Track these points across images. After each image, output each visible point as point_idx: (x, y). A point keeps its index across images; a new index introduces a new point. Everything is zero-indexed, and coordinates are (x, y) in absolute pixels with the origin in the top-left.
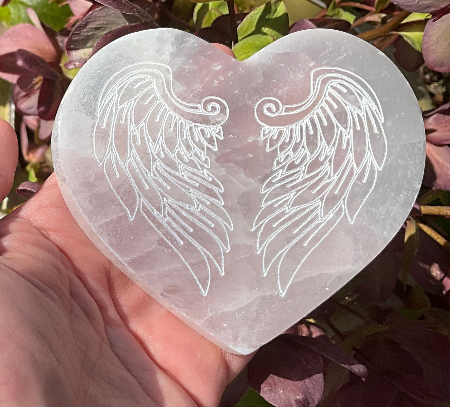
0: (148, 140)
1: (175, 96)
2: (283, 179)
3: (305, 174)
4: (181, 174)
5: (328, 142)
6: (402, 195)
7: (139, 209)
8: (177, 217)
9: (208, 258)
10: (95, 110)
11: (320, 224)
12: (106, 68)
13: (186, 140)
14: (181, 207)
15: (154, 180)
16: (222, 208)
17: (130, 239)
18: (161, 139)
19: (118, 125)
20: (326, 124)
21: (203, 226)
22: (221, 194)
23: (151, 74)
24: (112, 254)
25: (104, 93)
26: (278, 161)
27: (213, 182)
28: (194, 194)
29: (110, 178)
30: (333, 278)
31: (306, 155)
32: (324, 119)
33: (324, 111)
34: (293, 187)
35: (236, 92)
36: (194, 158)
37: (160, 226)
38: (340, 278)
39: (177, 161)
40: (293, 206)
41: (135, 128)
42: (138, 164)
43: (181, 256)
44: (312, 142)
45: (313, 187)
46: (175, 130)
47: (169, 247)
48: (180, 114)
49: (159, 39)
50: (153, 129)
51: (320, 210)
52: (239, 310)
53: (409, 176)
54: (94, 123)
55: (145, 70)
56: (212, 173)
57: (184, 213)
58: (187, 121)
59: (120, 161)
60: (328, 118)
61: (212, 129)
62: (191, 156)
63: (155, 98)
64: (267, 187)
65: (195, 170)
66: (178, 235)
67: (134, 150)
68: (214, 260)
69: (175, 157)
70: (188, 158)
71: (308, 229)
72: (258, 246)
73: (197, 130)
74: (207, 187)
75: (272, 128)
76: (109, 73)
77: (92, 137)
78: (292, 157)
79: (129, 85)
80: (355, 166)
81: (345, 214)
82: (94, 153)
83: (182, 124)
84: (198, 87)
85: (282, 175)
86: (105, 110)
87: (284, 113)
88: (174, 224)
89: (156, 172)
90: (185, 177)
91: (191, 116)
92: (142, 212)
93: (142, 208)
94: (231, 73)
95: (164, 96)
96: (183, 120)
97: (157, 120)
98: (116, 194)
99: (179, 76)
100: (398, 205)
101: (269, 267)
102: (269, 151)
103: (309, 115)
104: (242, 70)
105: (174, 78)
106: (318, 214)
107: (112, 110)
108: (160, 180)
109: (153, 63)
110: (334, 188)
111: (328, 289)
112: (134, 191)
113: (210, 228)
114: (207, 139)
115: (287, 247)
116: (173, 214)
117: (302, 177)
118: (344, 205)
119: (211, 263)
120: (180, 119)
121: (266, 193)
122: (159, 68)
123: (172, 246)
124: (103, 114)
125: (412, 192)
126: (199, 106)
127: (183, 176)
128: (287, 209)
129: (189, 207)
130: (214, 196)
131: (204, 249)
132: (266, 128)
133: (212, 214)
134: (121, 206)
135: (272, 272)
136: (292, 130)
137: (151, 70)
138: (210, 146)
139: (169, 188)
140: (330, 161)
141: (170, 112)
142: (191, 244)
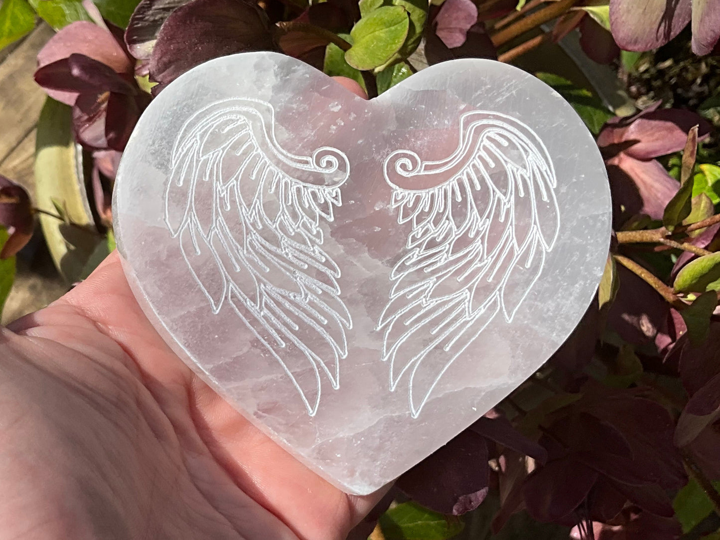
0: (240, 205)
1: (278, 146)
2: (420, 261)
3: (450, 255)
4: (284, 252)
5: (481, 214)
6: (577, 285)
7: (226, 298)
8: (278, 310)
9: (319, 365)
10: (169, 161)
11: (467, 322)
12: (184, 103)
13: (292, 205)
14: (283, 297)
15: (247, 259)
16: (338, 298)
17: (214, 339)
18: (258, 203)
19: (200, 183)
20: (478, 187)
21: (313, 323)
22: (337, 280)
23: (246, 114)
24: (189, 358)
25: (182, 138)
26: (413, 236)
27: (327, 264)
28: (301, 279)
29: (188, 255)
30: (483, 394)
31: (451, 229)
32: (476, 182)
33: (477, 171)
34: (433, 273)
35: (360, 142)
36: (302, 231)
37: (254, 321)
38: (492, 394)
39: (280, 234)
40: (432, 297)
41: (224, 188)
42: (225, 236)
43: (282, 363)
44: (459, 212)
45: (458, 272)
46: (277, 193)
47: (265, 351)
48: (284, 170)
49: (257, 66)
50: (248, 189)
51: (467, 303)
52: (357, 437)
53: (588, 259)
54: (167, 180)
55: (237, 108)
56: (325, 252)
57: (287, 305)
58: (294, 180)
59: (202, 232)
60: (482, 181)
61: (326, 192)
62: (298, 227)
63: (251, 147)
64: (399, 271)
65: (303, 247)
66: (278, 334)
67: (221, 218)
68: (326, 368)
69: (276, 228)
70: (294, 230)
71: (451, 329)
72: (385, 351)
73: (306, 192)
74: (318, 270)
75: (406, 192)
76: (188, 111)
77: (163, 198)
78: (432, 232)
79: (215, 128)
80: (516, 246)
81: (501, 309)
82: (167, 220)
83: (286, 183)
84: (309, 133)
85: (418, 256)
86: (182, 161)
87: (422, 173)
88: (274, 320)
89: (250, 249)
90: (290, 256)
91: (298, 174)
92: (231, 302)
93: (232, 297)
94: (353, 115)
95: (263, 145)
96: (288, 179)
97: (254, 178)
98: (196, 277)
99: (284, 118)
100: (572, 298)
101: (399, 379)
102: (401, 223)
103: (457, 176)
104: (368, 113)
105: (277, 119)
106: (464, 309)
107: (192, 162)
108: (257, 259)
109: (249, 99)
110: (487, 275)
111: (475, 409)
112: (220, 273)
113: (322, 325)
114: (319, 205)
115: (422, 352)
116: (273, 305)
117: (446, 259)
118: (500, 297)
119: (322, 373)
120: (284, 177)
121: (397, 280)
122: (257, 106)
123: (271, 349)
124: (180, 167)
125: (592, 281)
126: (309, 159)
127: (287, 254)
128: (424, 302)
129: (295, 297)
130: (328, 281)
131: (313, 354)
132: (398, 191)
133: (324, 306)
134: (203, 293)
135: (403, 384)
136: (433, 196)
137: (245, 109)
138: (323, 215)
139: (268, 270)
140: (483, 238)
141: (271, 167)
142: (296, 346)
